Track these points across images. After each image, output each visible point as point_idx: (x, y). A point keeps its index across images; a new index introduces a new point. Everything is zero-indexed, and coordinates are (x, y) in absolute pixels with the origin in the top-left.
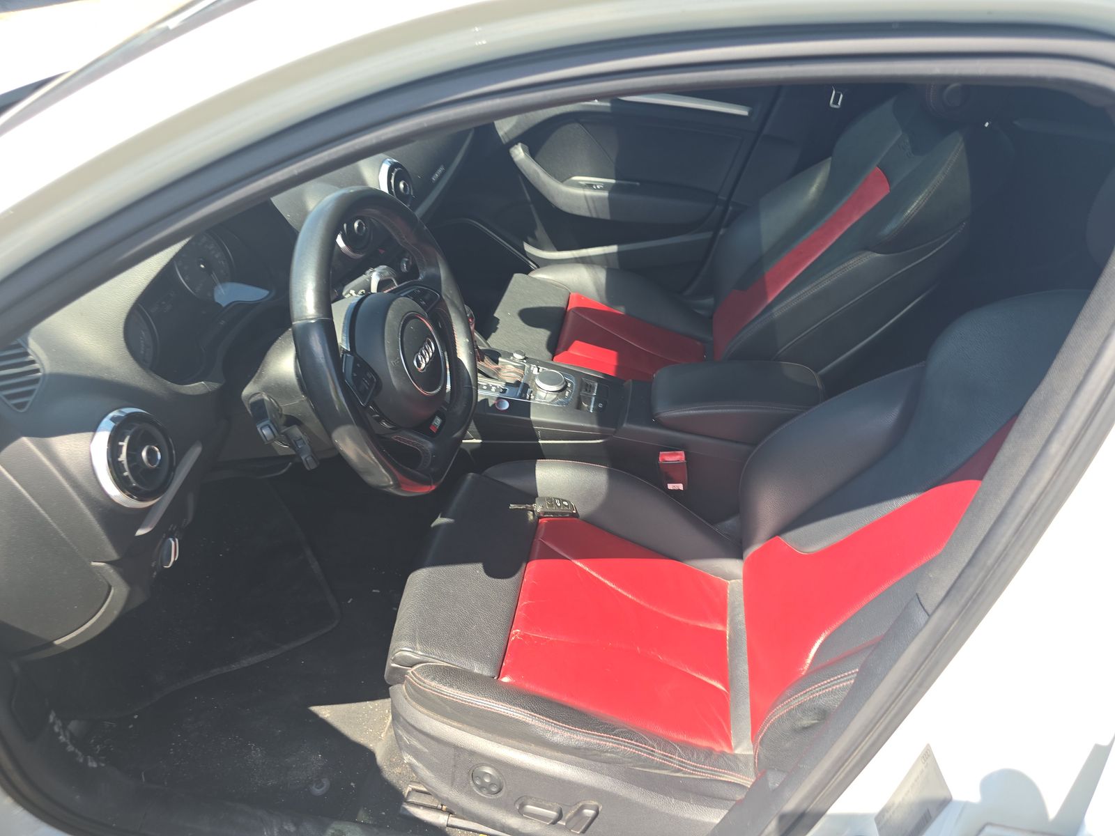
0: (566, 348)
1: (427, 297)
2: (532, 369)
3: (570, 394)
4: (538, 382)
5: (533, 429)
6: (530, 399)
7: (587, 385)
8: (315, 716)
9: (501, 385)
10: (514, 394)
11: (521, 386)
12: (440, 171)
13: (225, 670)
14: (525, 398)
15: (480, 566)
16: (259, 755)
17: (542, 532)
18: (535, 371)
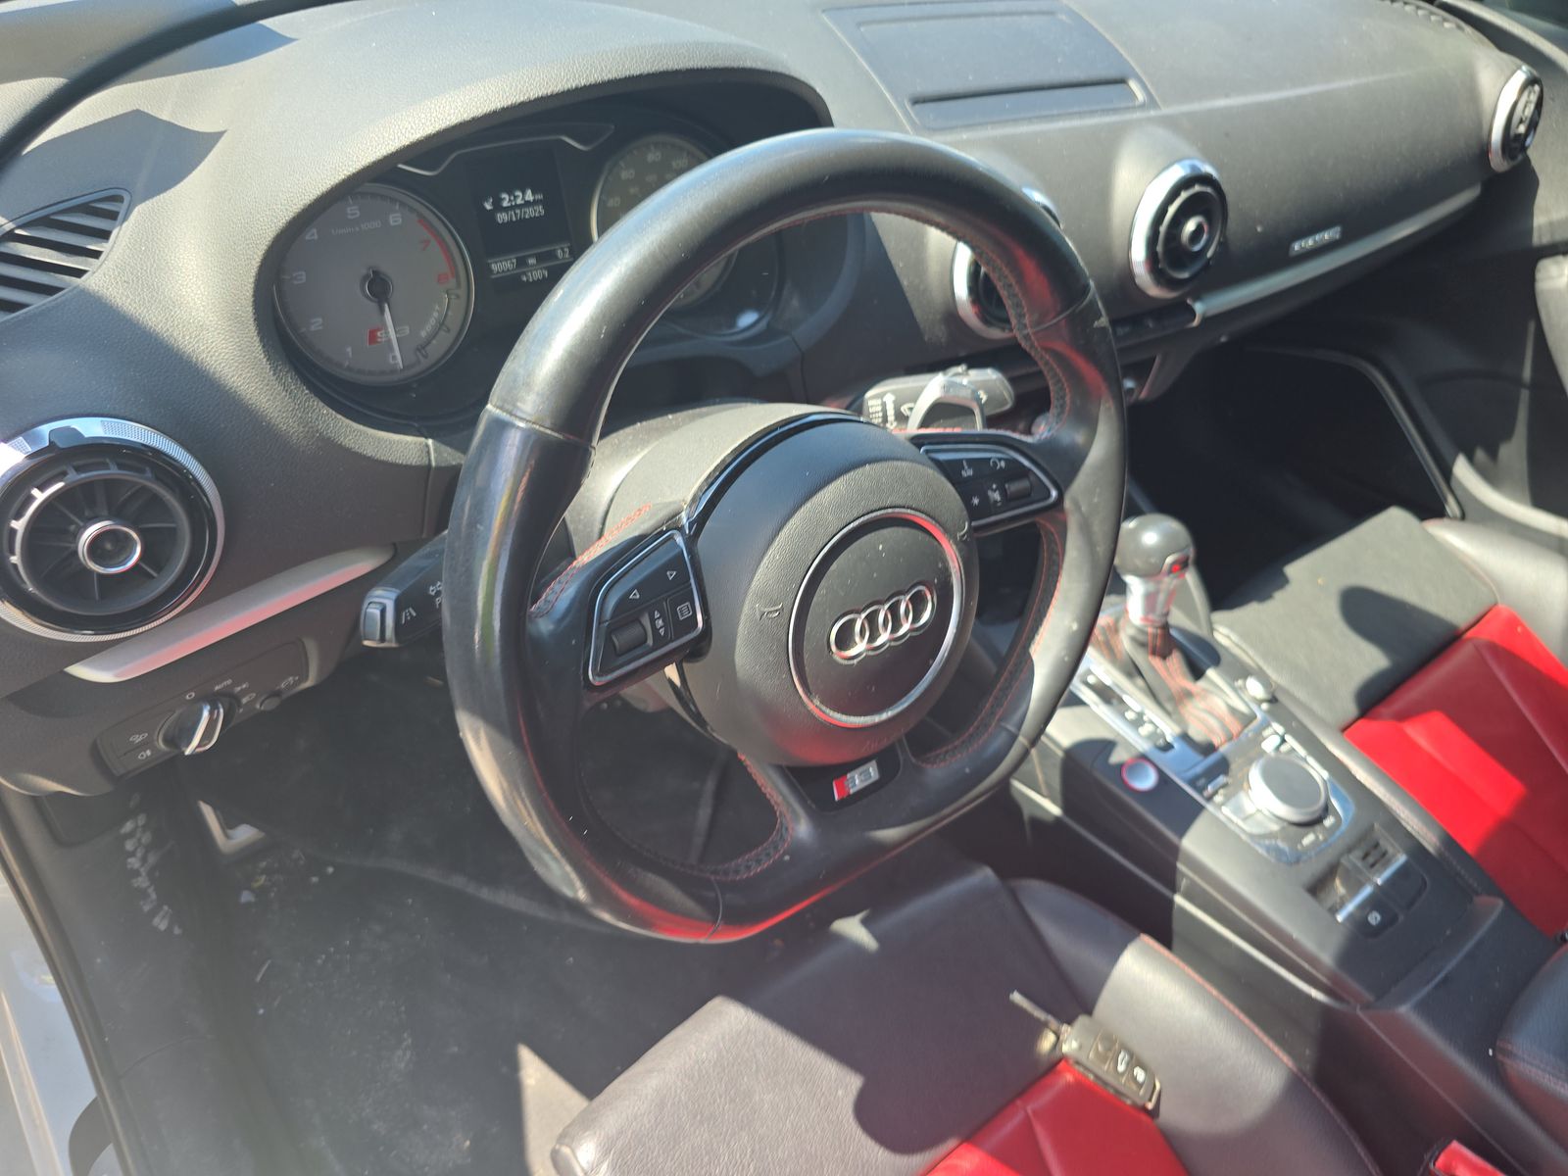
0: (1404, 716)
1: (1013, 487)
2: (1266, 733)
3: (1315, 843)
4: (1255, 774)
5: (1174, 869)
6: (1209, 799)
7: (1376, 845)
8: (514, 1066)
9: (1170, 731)
10: (1181, 768)
11: (1212, 758)
12: (1327, 236)
13: (471, 889)
14: (1200, 790)
15: (853, 1082)
16: (403, 1065)
17: (1044, 1098)
18: (1269, 745)
